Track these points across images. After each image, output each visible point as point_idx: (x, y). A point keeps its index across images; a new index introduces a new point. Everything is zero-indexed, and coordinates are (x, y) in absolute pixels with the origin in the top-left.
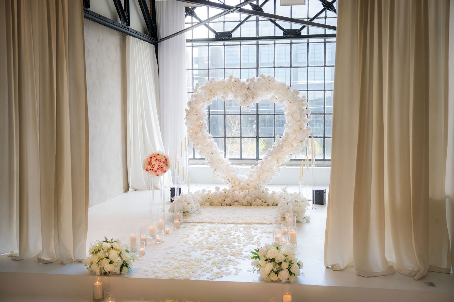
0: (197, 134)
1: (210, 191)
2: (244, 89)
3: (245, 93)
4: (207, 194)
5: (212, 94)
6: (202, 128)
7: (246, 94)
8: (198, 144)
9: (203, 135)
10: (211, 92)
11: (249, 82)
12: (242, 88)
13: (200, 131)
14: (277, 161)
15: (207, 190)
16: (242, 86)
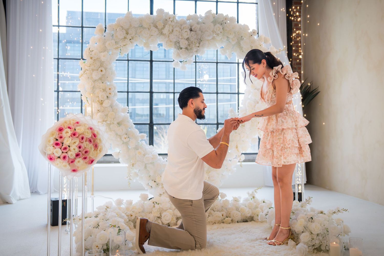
0: (102, 104)
1: (130, 203)
2: (185, 30)
3: (186, 37)
4: (127, 208)
5: (129, 37)
6: (110, 94)
7: (188, 38)
8: (103, 121)
9: (111, 106)
10: (127, 33)
11: (191, 21)
12: (180, 28)
13: (107, 99)
14: (237, 148)
15: (124, 201)
16: (181, 25)
